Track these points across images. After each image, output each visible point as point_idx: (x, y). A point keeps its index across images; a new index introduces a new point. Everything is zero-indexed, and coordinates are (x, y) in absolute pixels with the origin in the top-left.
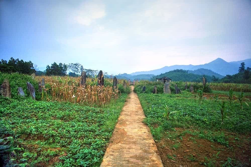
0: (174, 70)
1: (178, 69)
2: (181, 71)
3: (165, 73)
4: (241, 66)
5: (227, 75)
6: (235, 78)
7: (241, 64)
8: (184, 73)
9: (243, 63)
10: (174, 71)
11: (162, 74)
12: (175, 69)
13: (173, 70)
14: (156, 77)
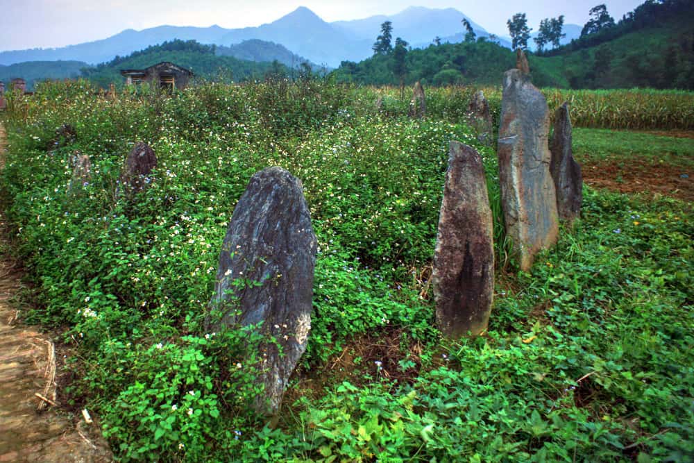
0: (166, 42)
1: (179, 40)
2: (192, 46)
3: (129, 55)
4: (382, 34)
5: (344, 64)
6: (368, 74)
7: (383, 25)
8: (203, 53)
9: (388, 23)
10: (163, 45)
11: (117, 57)
12: (170, 39)
13: (160, 44)
14: (95, 70)
